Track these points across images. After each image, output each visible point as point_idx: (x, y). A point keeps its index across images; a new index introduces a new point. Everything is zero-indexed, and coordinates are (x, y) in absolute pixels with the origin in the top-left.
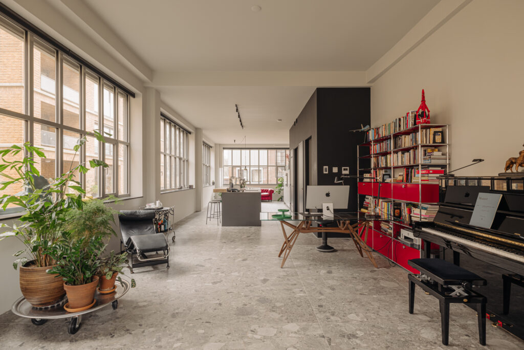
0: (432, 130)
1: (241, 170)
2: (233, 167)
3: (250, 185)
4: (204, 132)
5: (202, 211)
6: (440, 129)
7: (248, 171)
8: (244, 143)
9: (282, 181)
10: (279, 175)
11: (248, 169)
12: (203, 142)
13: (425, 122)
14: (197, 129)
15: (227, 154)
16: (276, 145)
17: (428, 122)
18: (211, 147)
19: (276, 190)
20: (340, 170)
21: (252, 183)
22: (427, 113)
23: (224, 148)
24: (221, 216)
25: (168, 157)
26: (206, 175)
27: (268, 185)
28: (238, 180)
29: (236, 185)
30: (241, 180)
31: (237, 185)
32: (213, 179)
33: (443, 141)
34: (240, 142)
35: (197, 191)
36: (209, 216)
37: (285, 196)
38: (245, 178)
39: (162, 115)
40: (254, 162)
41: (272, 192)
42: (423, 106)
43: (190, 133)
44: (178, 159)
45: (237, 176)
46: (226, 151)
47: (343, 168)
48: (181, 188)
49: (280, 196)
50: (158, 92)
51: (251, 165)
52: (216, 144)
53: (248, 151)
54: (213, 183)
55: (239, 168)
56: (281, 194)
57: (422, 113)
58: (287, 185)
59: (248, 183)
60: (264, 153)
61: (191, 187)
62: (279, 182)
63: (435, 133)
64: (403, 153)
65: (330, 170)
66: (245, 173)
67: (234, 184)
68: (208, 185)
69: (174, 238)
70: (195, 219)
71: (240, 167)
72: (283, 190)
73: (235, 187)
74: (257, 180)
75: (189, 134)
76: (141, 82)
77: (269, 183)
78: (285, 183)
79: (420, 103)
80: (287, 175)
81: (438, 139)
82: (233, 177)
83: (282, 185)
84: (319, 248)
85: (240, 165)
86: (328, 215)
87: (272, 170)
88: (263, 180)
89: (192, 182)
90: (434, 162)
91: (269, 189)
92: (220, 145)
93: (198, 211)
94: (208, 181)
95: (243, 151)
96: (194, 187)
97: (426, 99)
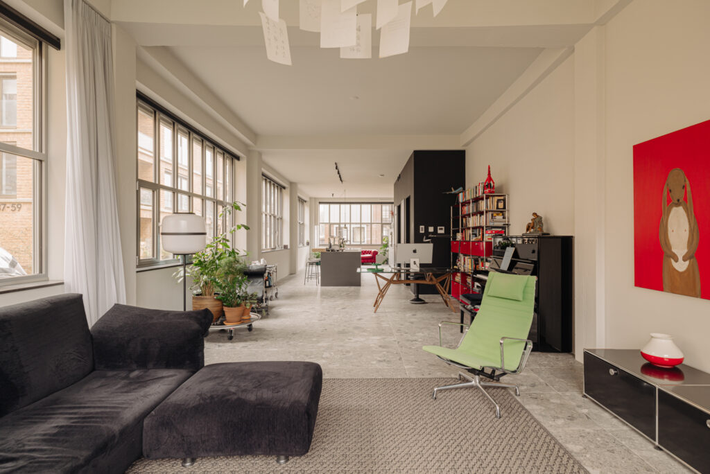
0: (496, 198)
1: (340, 228)
2: (331, 225)
3: (350, 245)
4: (299, 186)
5: (298, 273)
6: (502, 198)
7: (349, 229)
8: (343, 196)
9: (387, 241)
10: (385, 234)
11: (348, 226)
12: (299, 197)
13: (490, 192)
14: (291, 184)
15: (323, 209)
16: (381, 199)
17: (493, 192)
18: (305, 201)
19: (380, 251)
20: (436, 230)
21: (352, 243)
22: (492, 185)
23: (320, 203)
24: (320, 277)
25: (268, 217)
26: (300, 234)
27: (371, 245)
28: (337, 239)
29: (334, 245)
30: (340, 239)
31: (336, 245)
32: (307, 238)
33: (504, 208)
34: (339, 195)
35: (291, 251)
36: (307, 276)
37: (390, 258)
38: (345, 237)
39: (263, 175)
40: (356, 219)
41: (375, 253)
42: (490, 179)
43: (284, 188)
44: (272, 217)
45: (335, 235)
46: (322, 206)
47: (439, 228)
48: (275, 248)
49: (385, 258)
50: (260, 154)
51: (352, 222)
52: (310, 198)
53: (348, 206)
54: (308, 244)
55: (338, 226)
56: (386, 256)
57: (488, 185)
58: (391, 245)
59: (348, 243)
60: (366, 208)
61: (285, 247)
62: (384, 242)
63: (498, 201)
64: (480, 216)
65: (426, 229)
66: (344, 231)
67: (332, 244)
68: (301, 245)
69: (276, 294)
70: (292, 281)
71: (339, 224)
72: (388, 251)
73: (333, 248)
74: (359, 240)
75: (283, 190)
76: (246, 145)
77: (373, 243)
78: (390, 243)
79: (486, 176)
80: (391, 234)
81: (501, 205)
82: (331, 236)
83: (386, 246)
84: (412, 300)
85: (338, 222)
86: (415, 268)
87: (376, 228)
88: (366, 240)
89: (286, 241)
90: (496, 224)
91: (373, 250)
92: (315, 199)
93: (293, 273)
94: (302, 241)
95: (342, 206)
96: (289, 247)
97: (491, 173)
